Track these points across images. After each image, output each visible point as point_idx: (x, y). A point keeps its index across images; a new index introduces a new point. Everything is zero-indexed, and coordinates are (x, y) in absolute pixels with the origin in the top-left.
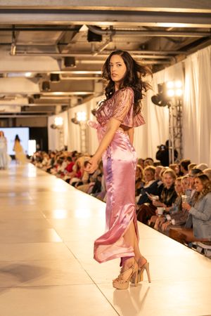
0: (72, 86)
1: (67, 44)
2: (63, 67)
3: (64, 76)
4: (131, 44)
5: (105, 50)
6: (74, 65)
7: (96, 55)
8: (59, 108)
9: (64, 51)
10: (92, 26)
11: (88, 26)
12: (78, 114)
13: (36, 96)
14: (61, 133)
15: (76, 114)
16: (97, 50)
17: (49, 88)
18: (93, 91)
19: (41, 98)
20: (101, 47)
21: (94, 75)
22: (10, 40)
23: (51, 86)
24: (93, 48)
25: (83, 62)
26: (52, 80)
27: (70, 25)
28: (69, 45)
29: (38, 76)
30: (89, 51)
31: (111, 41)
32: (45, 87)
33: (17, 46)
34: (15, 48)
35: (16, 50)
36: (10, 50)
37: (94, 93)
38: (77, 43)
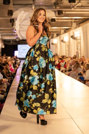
0: (61, 24)
1: (59, 4)
2: (57, 15)
3: (57, 19)
5: (77, 7)
6: (62, 14)
7: (73, 9)
8: (55, 35)
9: (57, 8)
12: (64, 38)
14: (56, 47)
16: (73, 7)
18: (71, 27)
20: (75, 5)
21: (72, 19)
24: (71, 6)
25: (67, 13)
26: (52, 21)
28: (60, 5)
30: (70, 7)
31: (80, 2)
33: (35, 5)
34: (34, 6)
35: (35, 7)
36: (32, 7)
37: (72, 28)
38: (64, 4)
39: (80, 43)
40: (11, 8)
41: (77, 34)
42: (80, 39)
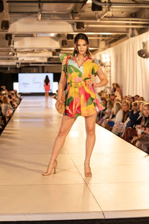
1: (78, 13)
2: (76, 29)
4: (124, 13)
5: (105, 17)
6: (84, 28)
7: (98, 21)
9: (76, 18)
13: (58, 51)
16: (99, 17)
17: (66, 45)
18: (98, 47)
19: (61, 52)
20: (102, 15)
21: (99, 36)
22: (37, 9)
23: (68, 43)
24: (97, 16)
25: (90, 26)
26: (68, 38)
28: (79, 14)
29: (59, 36)
30: (94, 18)
31: (109, 10)
32: (64, 44)
33: (42, 14)
34: (40, 15)
35: (41, 17)
36: (37, 17)
37: (99, 49)
38: (86, 12)
39: (110, 71)
40: (7, 18)
41: (106, 58)
42: (110, 66)
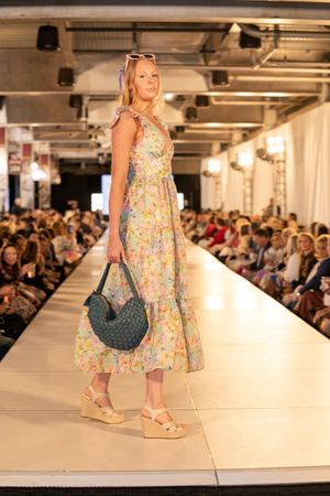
0: (231, 115)
1: (214, 52)
2: (212, 86)
3: (218, 98)
4: (312, 53)
5: (271, 60)
6: (227, 83)
7: (257, 68)
8: (216, 147)
9: (211, 63)
10: (245, 24)
11: (239, 24)
12: (240, 156)
13: (180, 129)
14: (217, 183)
15: (237, 155)
16: (258, 61)
17: (196, 117)
18: (261, 122)
19: (187, 131)
20: (264, 55)
21: (263, 99)
22: (129, 45)
23: (199, 114)
24: (254, 59)
25: (241, 78)
26: (198, 104)
27: (218, 24)
28: (217, 53)
29: (180, 99)
30: (248, 63)
31: (276, 47)
32: (190, 114)
37: (263, 125)
39: (284, 171)
40: (70, 62)
41: (275, 145)
42: (284, 161)
